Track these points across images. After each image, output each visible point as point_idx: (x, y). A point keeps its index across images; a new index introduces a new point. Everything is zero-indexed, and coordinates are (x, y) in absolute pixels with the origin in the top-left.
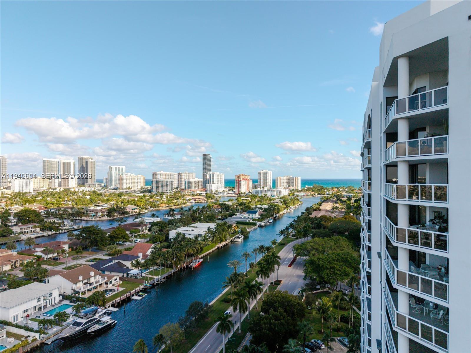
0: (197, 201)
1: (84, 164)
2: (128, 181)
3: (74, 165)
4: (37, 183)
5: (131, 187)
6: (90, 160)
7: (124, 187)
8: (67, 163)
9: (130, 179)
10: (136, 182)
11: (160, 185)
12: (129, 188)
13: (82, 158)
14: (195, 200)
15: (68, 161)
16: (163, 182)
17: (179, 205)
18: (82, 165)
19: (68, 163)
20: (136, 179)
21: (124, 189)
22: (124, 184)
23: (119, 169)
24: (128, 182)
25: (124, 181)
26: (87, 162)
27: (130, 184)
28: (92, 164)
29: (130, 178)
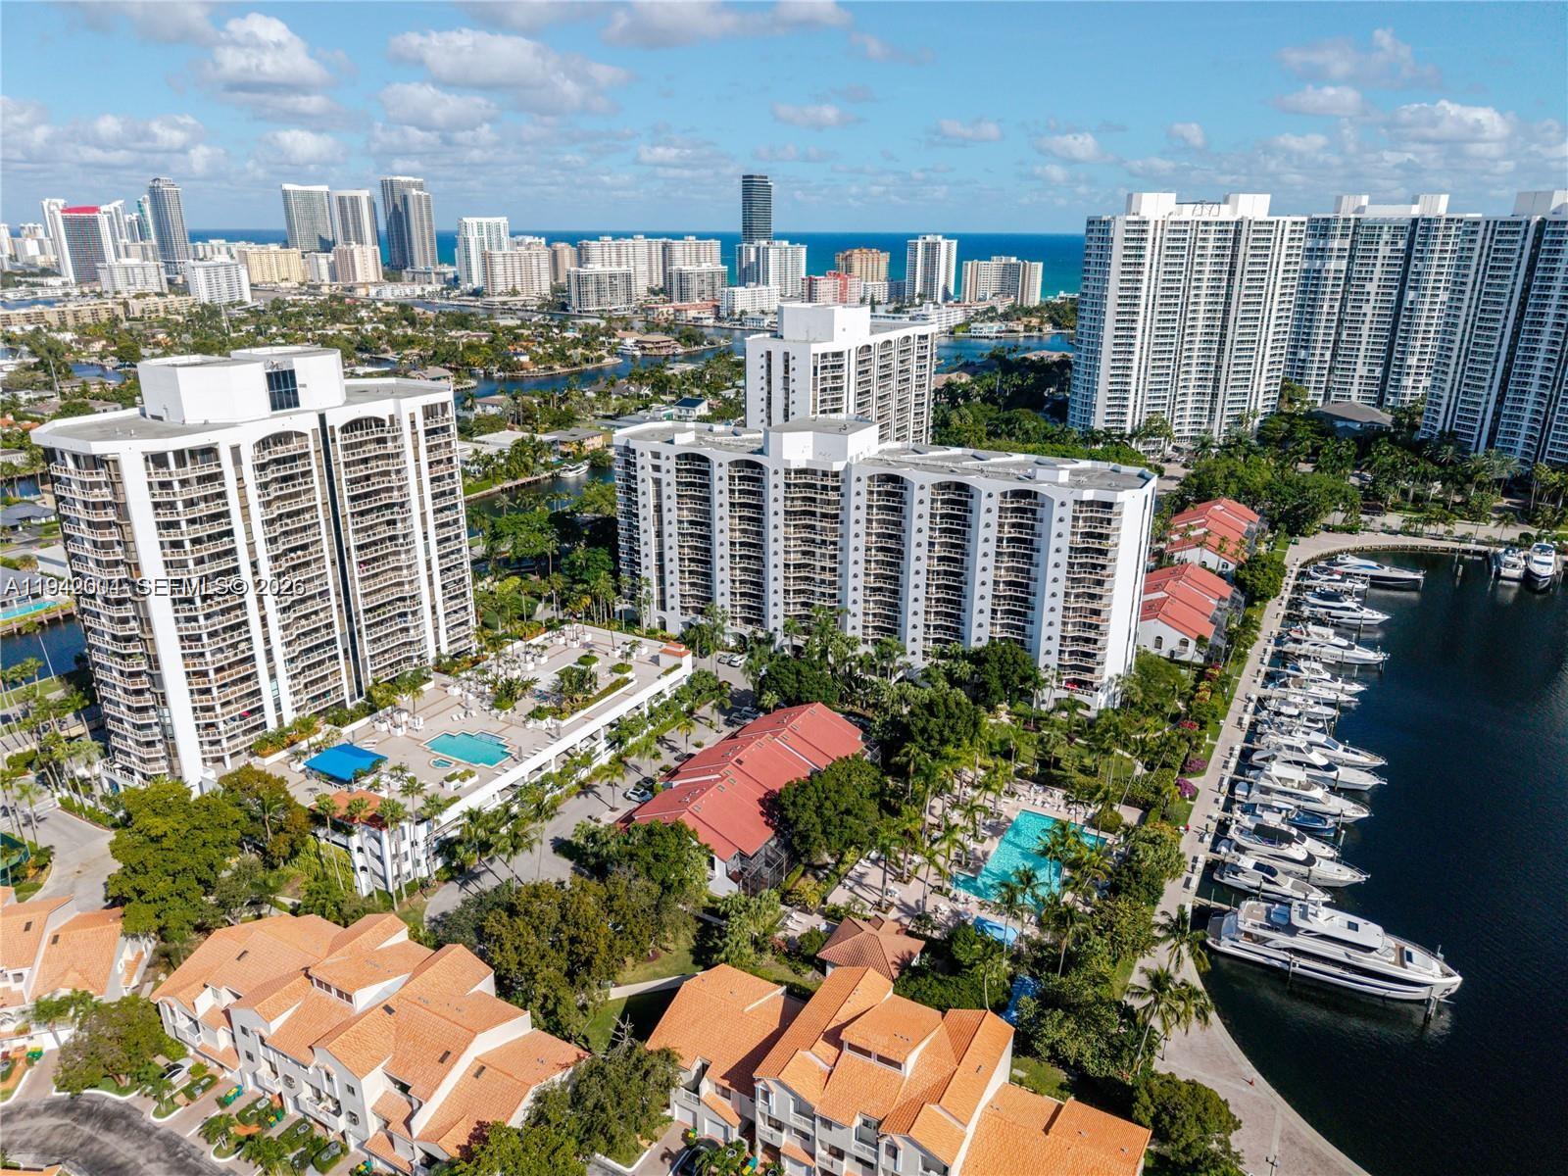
0: (647, 352)
1: (398, 202)
2: (509, 270)
3: (373, 206)
4: (270, 268)
5: (518, 288)
6: (414, 192)
7: (500, 288)
8: (351, 198)
9: (517, 264)
10: (535, 270)
11: (592, 287)
12: (515, 293)
13: (391, 182)
14: (644, 348)
15: (354, 193)
16: (601, 278)
17: (575, 365)
18: (395, 207)
19: (355, 200)
20: (534, 262)
21: (500, 294)
22: (500, 280)
23: (489, 226)
24: (509, 273)
25: (499, 269)
26: (405, 199)
27: (518, 279)
28: (420, 204)
29: (516, 259)
